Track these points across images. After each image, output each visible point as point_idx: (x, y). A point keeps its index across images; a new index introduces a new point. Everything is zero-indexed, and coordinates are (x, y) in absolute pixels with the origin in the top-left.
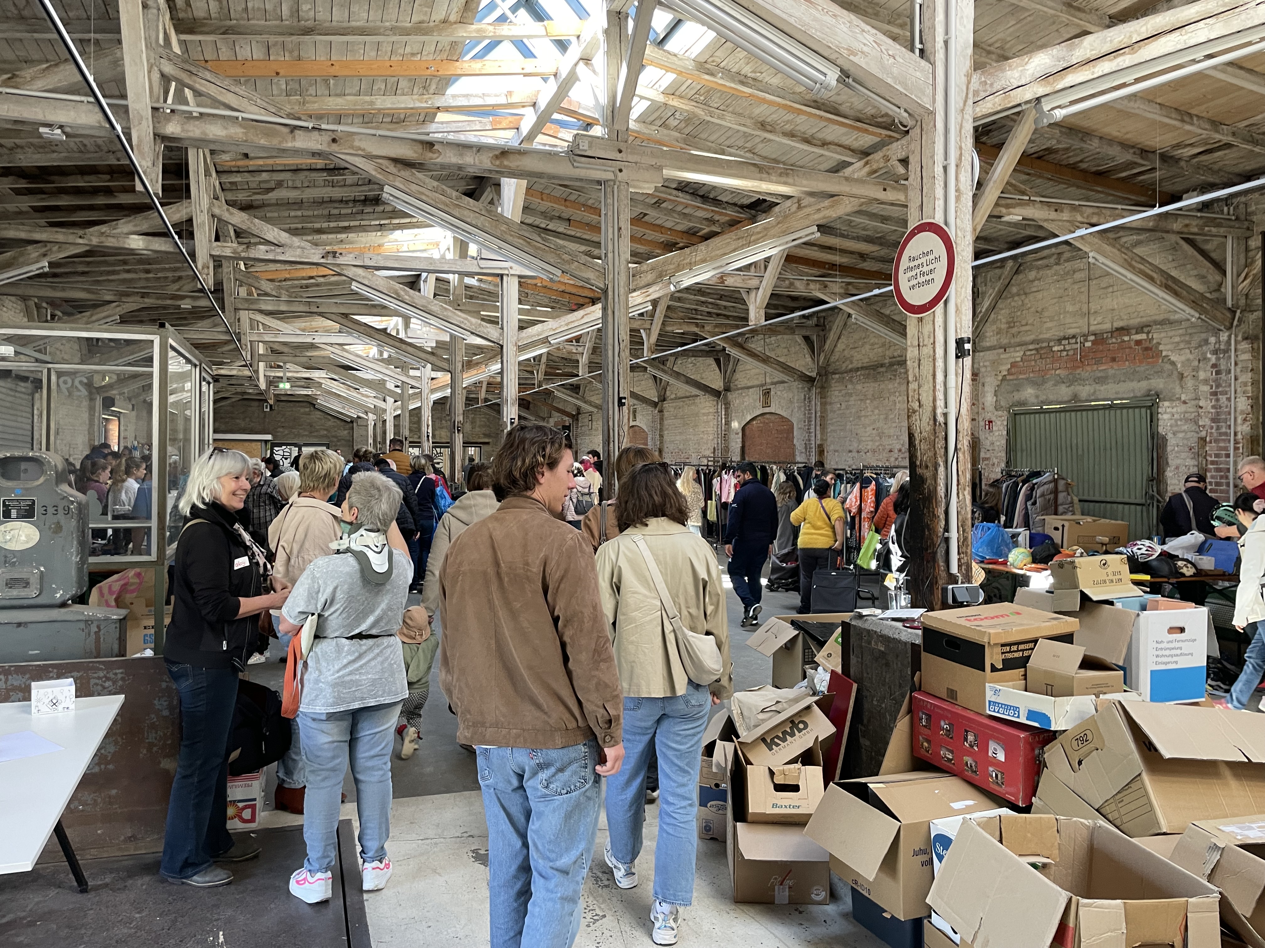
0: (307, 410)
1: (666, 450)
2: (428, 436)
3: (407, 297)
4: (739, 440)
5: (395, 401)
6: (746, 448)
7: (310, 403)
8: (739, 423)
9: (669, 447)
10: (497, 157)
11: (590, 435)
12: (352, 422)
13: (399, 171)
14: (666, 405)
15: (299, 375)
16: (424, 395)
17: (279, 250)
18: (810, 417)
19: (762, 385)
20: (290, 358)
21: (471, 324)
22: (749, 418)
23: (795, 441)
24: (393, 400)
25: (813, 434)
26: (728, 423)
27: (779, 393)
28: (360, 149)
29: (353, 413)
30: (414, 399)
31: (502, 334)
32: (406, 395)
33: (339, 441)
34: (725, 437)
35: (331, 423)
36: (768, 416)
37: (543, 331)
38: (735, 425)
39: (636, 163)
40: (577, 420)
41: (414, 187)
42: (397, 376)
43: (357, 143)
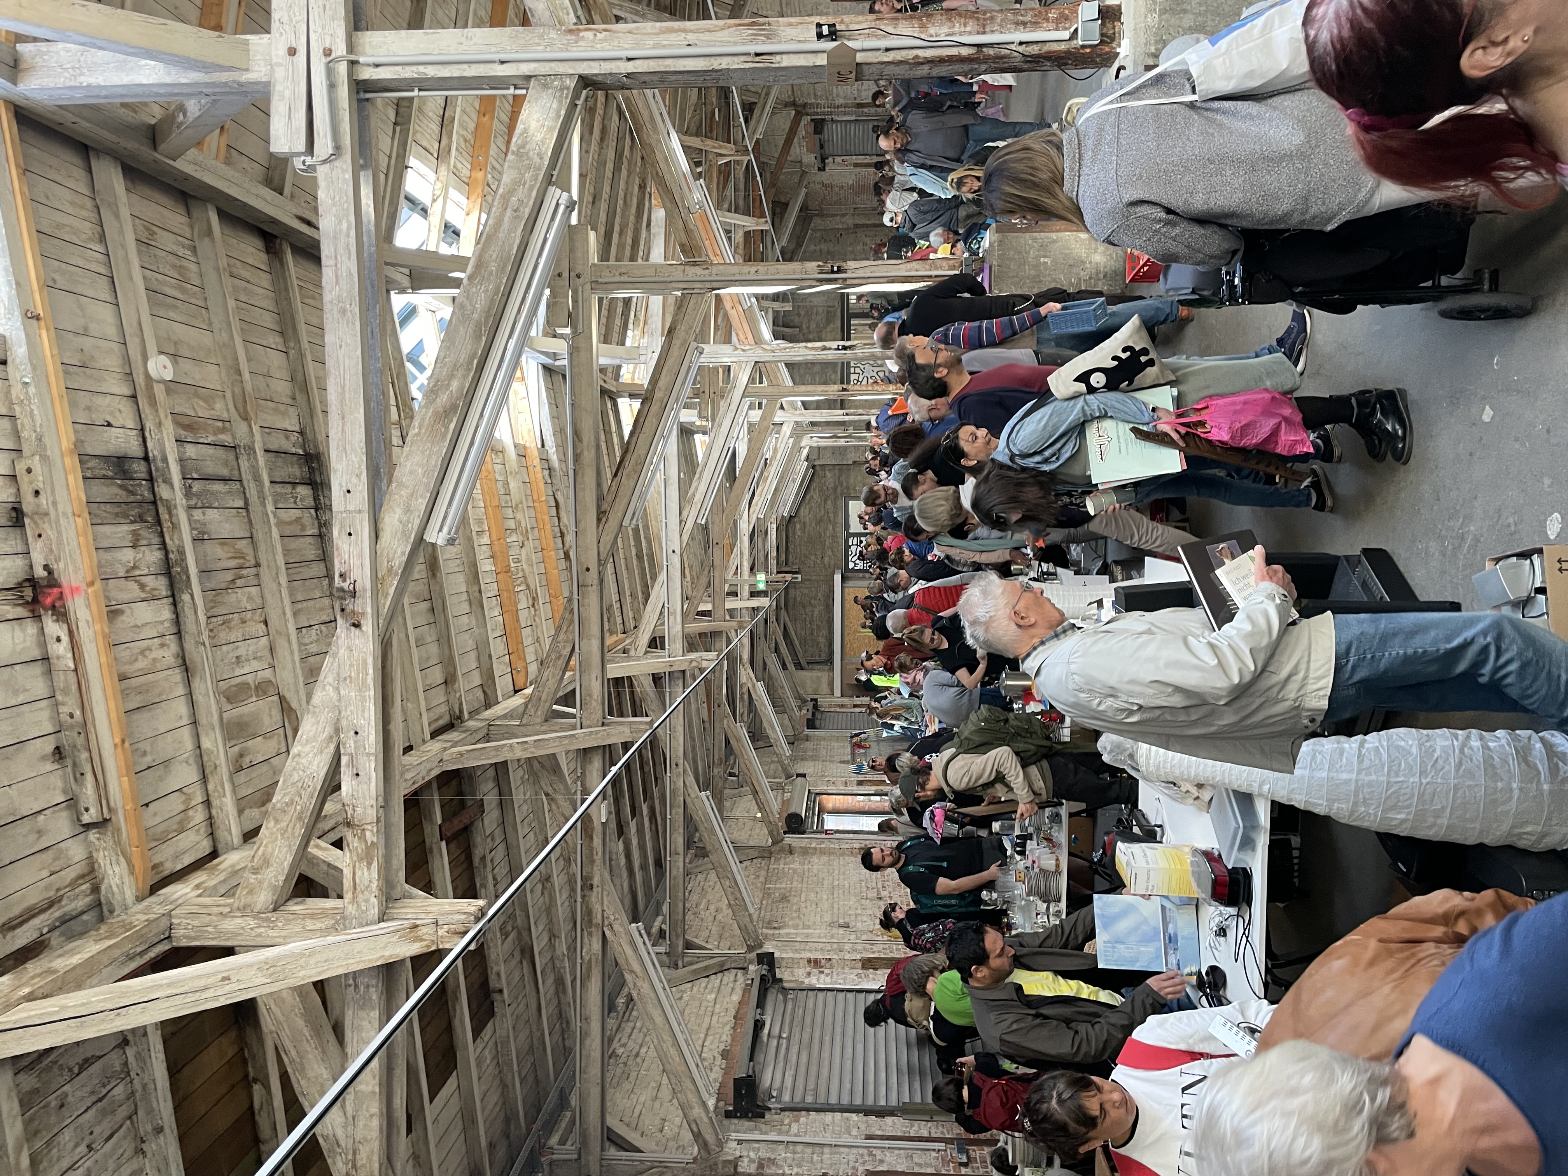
0: (798, 526)
2: (845, 348)
3: (455, 385)
5: (782, 407)
7: (787, 525)
12: (814, 467)
15: (746, 552)
16: (766, 357)
17: (350, 744)
20: (717, 574)
21: (518, 183)
24: (780, 413)
29: (802, 467)
30: (776, 378)
32: (770, 390)
33: (841, 484)
35: (815, 494)
42: (734, 407)
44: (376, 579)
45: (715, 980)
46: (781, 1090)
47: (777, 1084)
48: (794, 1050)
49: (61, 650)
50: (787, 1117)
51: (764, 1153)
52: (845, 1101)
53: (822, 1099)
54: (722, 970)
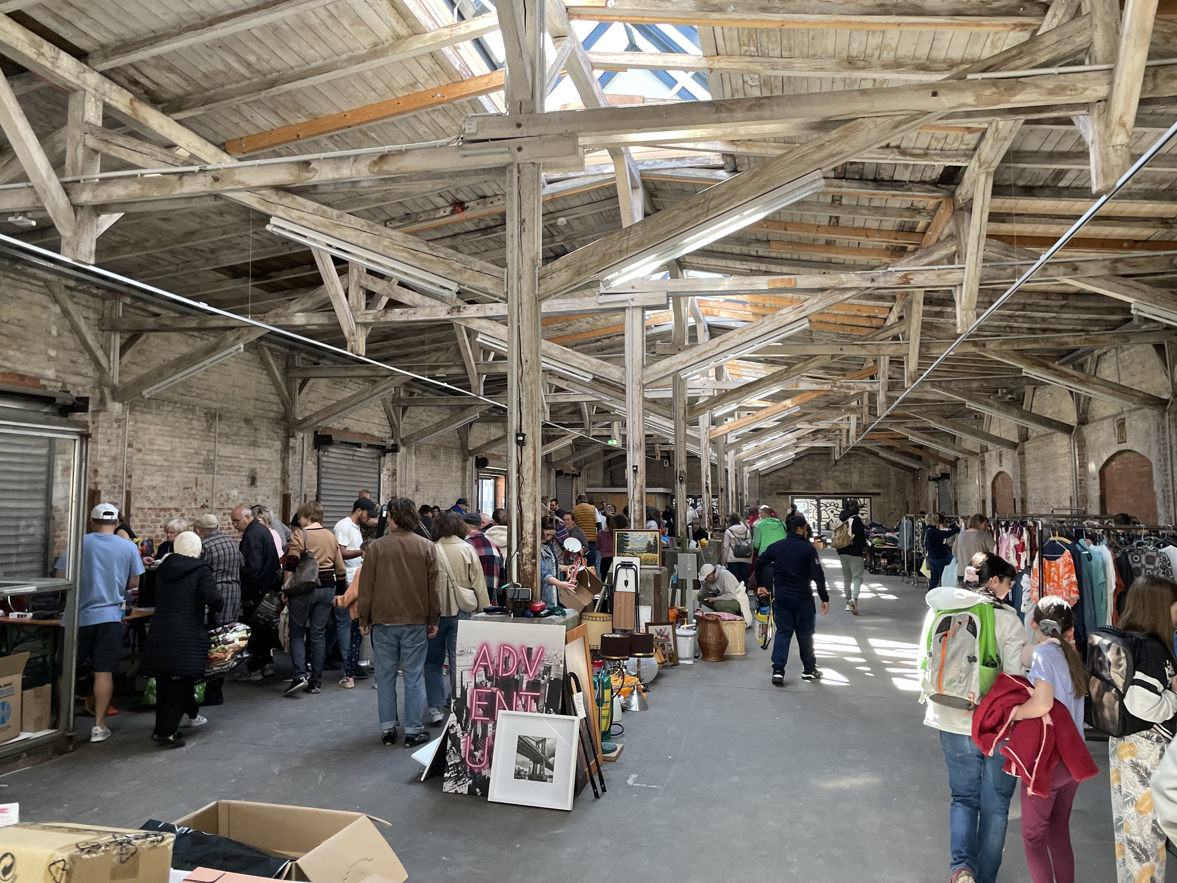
1: (1029, 500)
2: (707, 487)
4: (1097, 487)
6: (1107, 497)
8: (1096, 464)
9: (1032, 497)
10: (375, 163)
11: (966, 483)
13: (281, 199)
14: (1027, 445)
17: (411, 311)
18: (1166, 454)
19: (1116, 416)
22: (1105, 458)
23: (1155, 487)
25: (1170, 478)
26: (1083, 465)
27: (1134, 423)
28: (240, 183)
31: (624, 373)
34: (1081, 483)
36: (1127, 455)
37: (671, 365)
38: (1093, 467)
39: (540, 136)
40: (956, 467)
41: (295, 214)
43: (237, 178)
44: (464, 319)
45: (386, 423)
46: (328, 456)
47: (331, 455)
48: (347, 462)
49: (442, 213)
50: (315, 459)
51: (299, 449)
52: (323, 486)
53: (323, 475)
54: (392, 425)
